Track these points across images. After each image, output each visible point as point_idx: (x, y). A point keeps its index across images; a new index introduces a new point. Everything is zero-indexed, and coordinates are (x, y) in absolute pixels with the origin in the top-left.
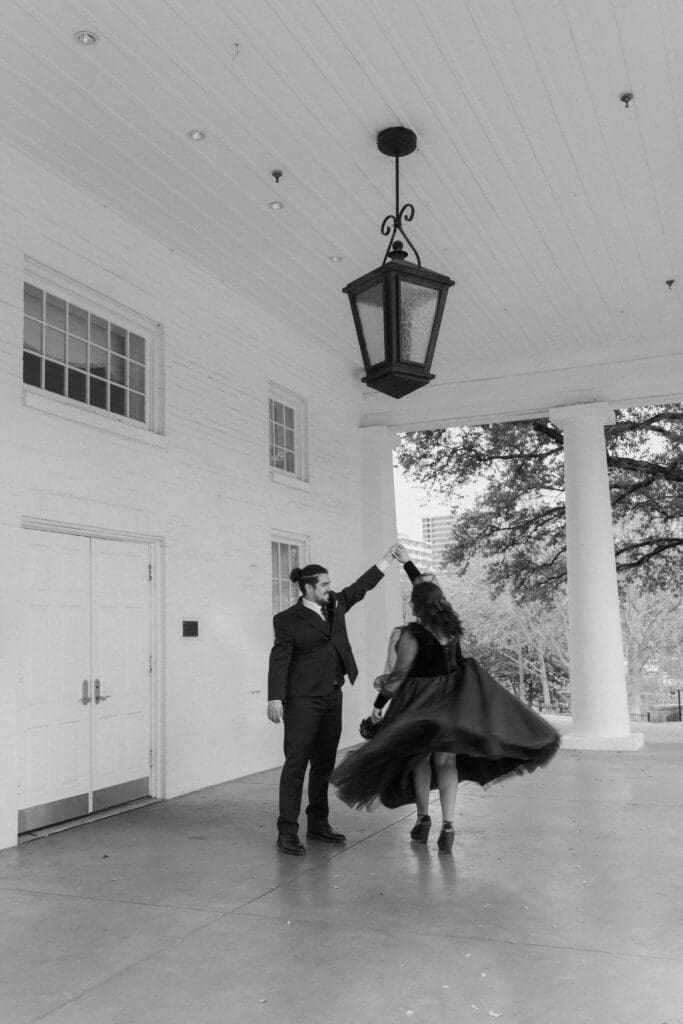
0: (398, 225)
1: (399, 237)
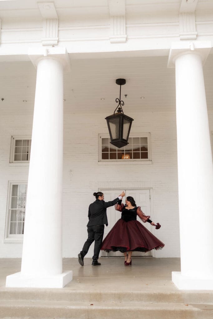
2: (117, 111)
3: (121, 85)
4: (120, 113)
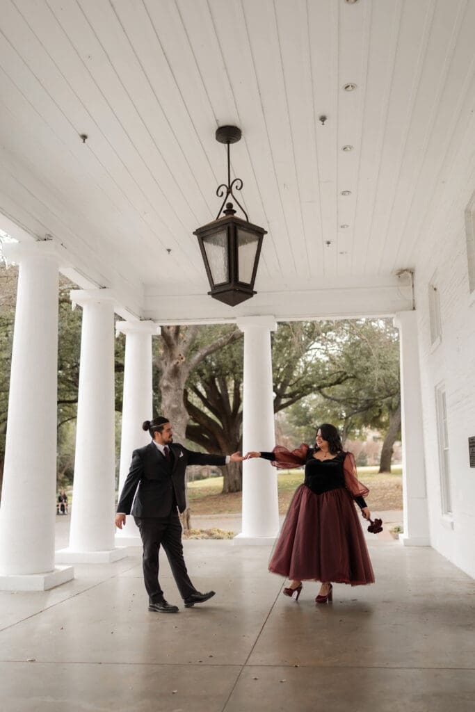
0: (229, 191)
1: (230, 200)
2: (224, 212)
3: (228, 143)
4: (230, 216)
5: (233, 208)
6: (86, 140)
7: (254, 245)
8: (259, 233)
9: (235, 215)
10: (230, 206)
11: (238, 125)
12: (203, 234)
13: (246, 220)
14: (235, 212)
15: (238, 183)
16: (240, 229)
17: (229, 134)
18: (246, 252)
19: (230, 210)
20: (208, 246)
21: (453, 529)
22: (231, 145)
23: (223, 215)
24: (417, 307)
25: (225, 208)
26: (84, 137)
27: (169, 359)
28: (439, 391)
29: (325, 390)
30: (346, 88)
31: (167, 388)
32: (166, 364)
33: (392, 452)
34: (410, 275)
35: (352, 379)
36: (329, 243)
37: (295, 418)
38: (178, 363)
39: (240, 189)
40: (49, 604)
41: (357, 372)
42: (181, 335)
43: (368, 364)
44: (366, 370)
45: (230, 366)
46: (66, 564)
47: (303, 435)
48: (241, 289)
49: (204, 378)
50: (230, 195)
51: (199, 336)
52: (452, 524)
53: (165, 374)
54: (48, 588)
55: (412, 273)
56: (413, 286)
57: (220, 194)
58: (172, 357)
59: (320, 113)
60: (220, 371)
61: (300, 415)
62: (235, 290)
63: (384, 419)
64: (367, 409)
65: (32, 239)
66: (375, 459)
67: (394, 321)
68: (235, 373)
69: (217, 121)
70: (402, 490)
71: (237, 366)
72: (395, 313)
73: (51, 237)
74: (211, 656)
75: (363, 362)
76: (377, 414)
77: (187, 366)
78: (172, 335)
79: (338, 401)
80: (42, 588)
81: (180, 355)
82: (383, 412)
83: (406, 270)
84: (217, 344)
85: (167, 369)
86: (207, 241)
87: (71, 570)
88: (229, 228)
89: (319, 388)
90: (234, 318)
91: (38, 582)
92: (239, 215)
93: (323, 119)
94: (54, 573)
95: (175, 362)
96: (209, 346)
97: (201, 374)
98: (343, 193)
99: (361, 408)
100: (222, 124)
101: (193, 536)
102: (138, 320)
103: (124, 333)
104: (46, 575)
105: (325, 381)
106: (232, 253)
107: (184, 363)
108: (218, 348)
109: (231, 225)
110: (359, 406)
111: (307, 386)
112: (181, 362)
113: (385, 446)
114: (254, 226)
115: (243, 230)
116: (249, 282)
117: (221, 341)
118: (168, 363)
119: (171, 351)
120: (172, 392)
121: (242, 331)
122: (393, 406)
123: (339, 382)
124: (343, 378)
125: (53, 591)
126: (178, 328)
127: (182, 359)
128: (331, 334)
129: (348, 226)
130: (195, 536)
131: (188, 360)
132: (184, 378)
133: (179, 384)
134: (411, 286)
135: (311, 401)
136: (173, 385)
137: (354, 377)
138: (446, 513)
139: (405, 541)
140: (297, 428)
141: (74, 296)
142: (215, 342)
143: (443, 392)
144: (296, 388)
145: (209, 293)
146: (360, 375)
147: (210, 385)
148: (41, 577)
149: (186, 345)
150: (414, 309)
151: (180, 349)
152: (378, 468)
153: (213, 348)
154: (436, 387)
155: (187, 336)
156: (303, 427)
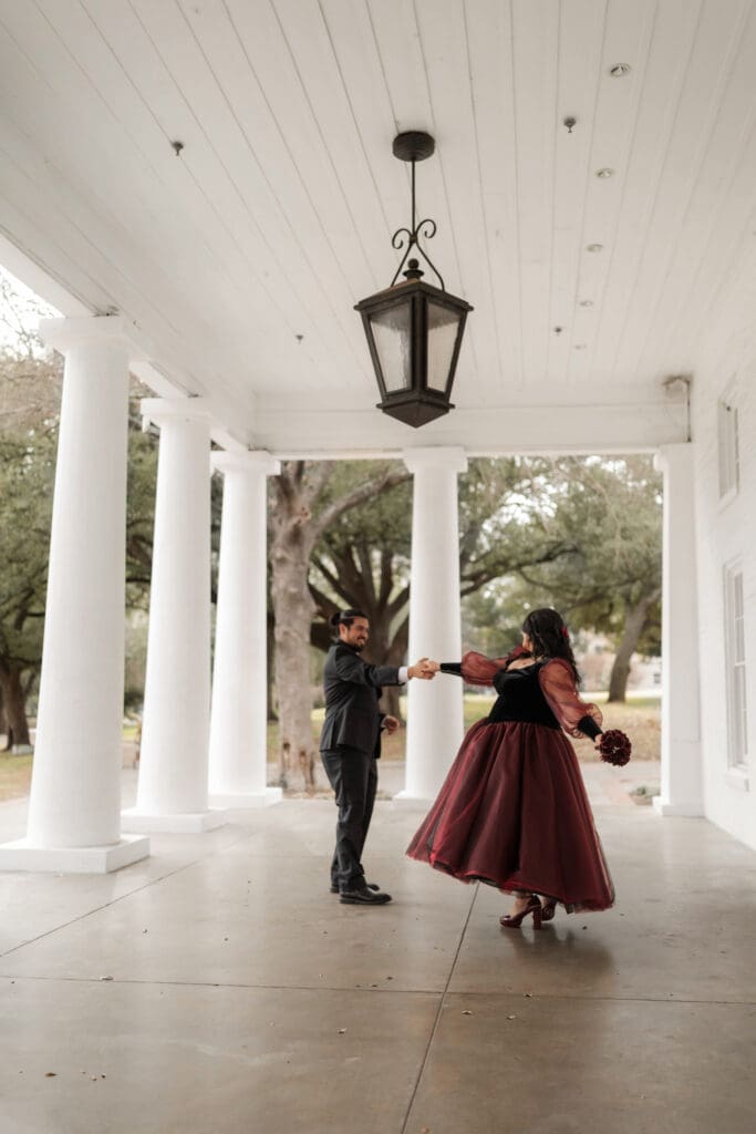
0: (413, 239)
1: (415, 254)
2: (405, 274)
3: (413, 159)
4: (415, 281)
5: (420, 268)
6: (181, 151)
7: (452, 329)
8: (461, 309)
9: (422, 279)
10: (414, 264)
11: (431, 132)
12: (370, 310)
13: (440, 287)
14: (422, 273)
15: (428, 227)
16: (432, 302)
17: (414, 145)
18: (440, 339)
19: (414, 270)
20: (377, 329)
21: (748, 790)
22: (417, 163)
23: (402, 279)
24: (695, 437)
25: (406, 268)
26: (178, 146)
27: (285, 513)
28: (729, 572)
29: (526, 569)
30: (614, 70)
31: (282, 561)
32: (280, 522)
33: (628, 670)
34: (685, 385)
35: (572, 555)
36: (558, 330)
37: (473, 615)
38: (299, 522)
39: (431, 237)
40: (117, 894)
41: (581, 542)
42: (304, 478)
43: (598, 531)
44: (595, 540)
45: (379, 529)
46: (135, 833)
47: (484, 641)
48: (430, 399)
49: (334, 547)
50: (415, 246)
51: (332, 479)
52: (747, 783)
53: (280, 539)
54: (112, 869)
55: (688, 383)
56: (689, 404)
57: (397, 244)
58: (290, 512)
59: (564, 114)
60: (362, 536)
61: (481, 610)
62: (421, 401)
63: (615, 619)
64: (589, 602)
65: (87, 313)
66: (598, 681)
67: (655, 458)
68: (384, 540)
69: (397, 123)
70: (660, 729)
71: (391, 529)
72: (658, 446)
73: (117, 310)
74: (390, 978)
75: (591, 527)
76: (606, 610)
77: (314, 526)
78: (291, 477)
79: (547, 588)
80: (102, 869)
81: (303, 509)
82: (615, 607)
83: (679, 377)
84: (362, 492)
85: (283, 530)
86: (376, 321)
87: (145, 843)
88: (414, 300)
89: (519, 567)
90: (399, 450)
91: (97, 859)
92: (428, 278)
93: (570, 123)
94: (120, 846)
95: (294, 520)
96: (350, 495)
97: (330, 541)
98: (591, 249)
99: (581, 600)
100: (404, 128)
101: (319, 795)
102: (245, 449)
103: (221, 470)
104: (109, 849)
105: (528, 557)
106: (418, 341)
107: (309, 522)
108: (362, 501)
109: (417, 295)
110: (579, 597)
111: (499, 563)
112: (304, 520)
113: (618, 660)
114: (453, 297)
115: (437, 304)
116: (441, 388)
117: (368, 488)
118: (284, 523)
119: (289, 501)
120: (290, 568)
121: (411, 471)
122: (633, 598)
123: (548, 558)
124: (556, 552)
125: (120, 874)
126: (301, 464)
127: (306, 514)
128: (541, 480)
129: (592, 303)
130: (324, 795)
131: (316, 516)
132: (308, 546)
133: (301, 555)
134: (686, 403)
135: (501, 589)
136: (291, 557)
137: (575, 550)
138: (734, 766)
139: (665, 808)
140: (476, 630)
141: (148, 408)
142: (358, 489)
143: (736, 573)
144: (481, 566)
145: (378, 406)
146: (585, 548)
147: (343, 558)
148: (102, 852)
149: (313, 494)
150: (689, 440)
151: (304, 499)
152: (606, 695)
153: (355, 500)
154: (724, 566)
155: (313, 479)
156: (485, 630)
